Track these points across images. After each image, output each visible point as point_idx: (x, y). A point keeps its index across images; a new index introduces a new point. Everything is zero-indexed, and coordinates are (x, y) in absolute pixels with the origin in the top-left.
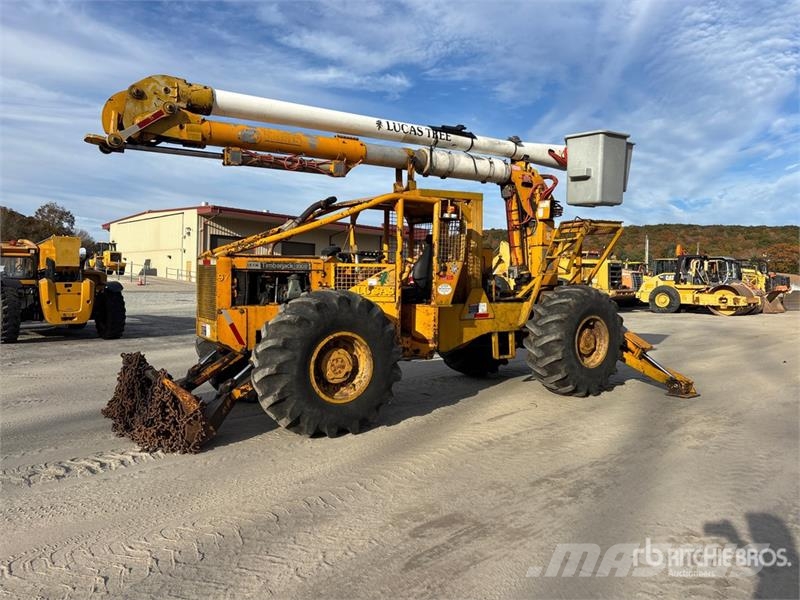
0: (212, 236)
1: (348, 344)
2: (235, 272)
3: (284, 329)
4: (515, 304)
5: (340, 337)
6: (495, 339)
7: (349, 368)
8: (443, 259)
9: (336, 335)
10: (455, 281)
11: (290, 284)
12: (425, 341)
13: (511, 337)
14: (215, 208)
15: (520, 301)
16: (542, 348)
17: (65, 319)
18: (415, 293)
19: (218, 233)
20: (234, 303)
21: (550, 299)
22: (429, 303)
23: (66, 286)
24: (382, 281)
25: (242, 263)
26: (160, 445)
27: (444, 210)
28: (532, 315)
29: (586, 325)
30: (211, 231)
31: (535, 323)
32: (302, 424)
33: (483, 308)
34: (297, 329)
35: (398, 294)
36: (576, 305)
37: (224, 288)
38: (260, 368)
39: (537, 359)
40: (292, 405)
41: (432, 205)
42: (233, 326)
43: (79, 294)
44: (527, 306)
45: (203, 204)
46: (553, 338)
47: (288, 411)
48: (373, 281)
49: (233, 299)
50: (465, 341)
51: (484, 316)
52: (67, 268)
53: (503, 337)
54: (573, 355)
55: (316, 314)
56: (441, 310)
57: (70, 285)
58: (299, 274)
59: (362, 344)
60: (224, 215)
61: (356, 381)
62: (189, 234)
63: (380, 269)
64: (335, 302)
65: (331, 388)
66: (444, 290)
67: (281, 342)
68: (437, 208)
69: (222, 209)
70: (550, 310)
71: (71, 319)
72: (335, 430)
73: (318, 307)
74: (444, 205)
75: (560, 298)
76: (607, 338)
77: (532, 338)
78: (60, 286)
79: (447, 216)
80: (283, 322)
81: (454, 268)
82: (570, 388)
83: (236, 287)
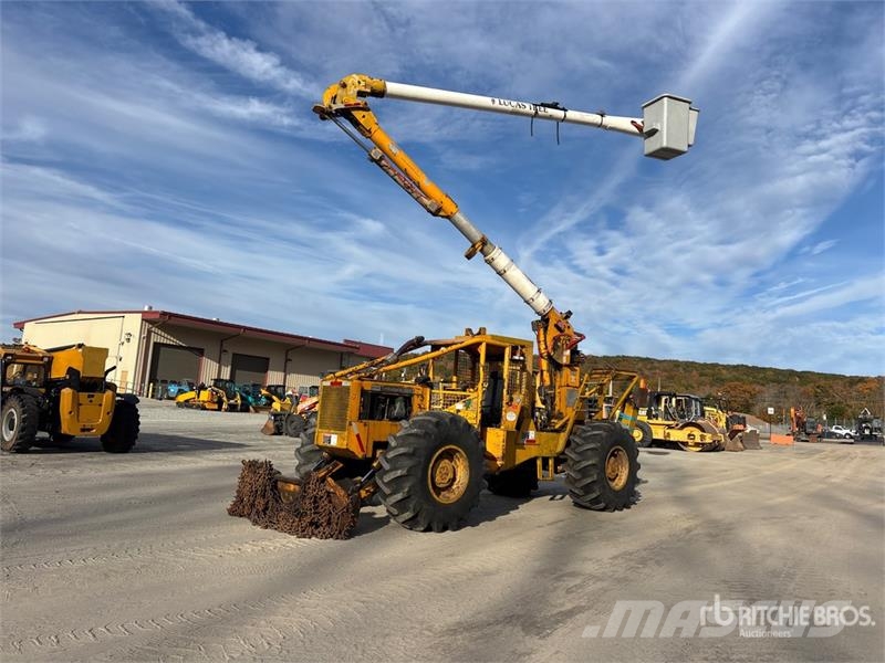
0: (155, 343)
1: (450, 455)
2: (363, 393)
3: (412, 440)
4: (555, 434)
5: (446, 450)
6: (539, 463)
7: (451, 476)
8: (510, 393)
9: (447, 447)
10: (518, 410)
11: (398, 405)
12: (494, 459)
13: (551, 462)
14: (164, 314)
15: (558, 431)
16: (579, 471)
17: (83, 430)
18: (491, 416)
19: (162, 340)
20: (361, 417)
21: (585, 431)
22: (499, 427)
23: (89, 396)
24: (467, 406)
25: (368, 386)
27: (513, 354)
28: (568, 444)
29: (613, 455)
30: (154, 338)
31: (573, 450)
32: (419, 518)
33: (532, 435)
34: (422, 441)
35: (479, 418)
36: (607, 436)
37: (354, 404)
38: (391, 470)
39: (576, 480)
40: (414, 502)
41: (504, 348)
42: (358, 436)
43: (101, 405)
44: (563, 437)
45: (146, 309)
46: (590, 462)
47: (411, 506)
48: (459, 406)
49: (360, 414)
50: (517, 462)
51: (533, 442)
52: (92, 378)
53: (545, 461)
54: (604, 480)
55: (435, 430)
56: (508, 432)
57: (93, 396)
58: (405, 397)
59: (462, 456)
60: (173, 321)
61: (454, 487)
62: (128, 340)
63: (465, 397)
64: (447, 420)
65: (438, 491)
66: (511, 417)
67: (411, 450)
68: (508, 352)
69: (171, 315)
70: (586, 440)
71: (89, 430)
72: (441, 526)
73: (437, 424)
74: (514, 350)
75: (593, 430)
76: (627, 465)
77: (571, 463)
78: (83, 396)
79: (516, 358)
80: (411, 435)
81: (519, 399)
82: (602, 505)
83: (363, 404)
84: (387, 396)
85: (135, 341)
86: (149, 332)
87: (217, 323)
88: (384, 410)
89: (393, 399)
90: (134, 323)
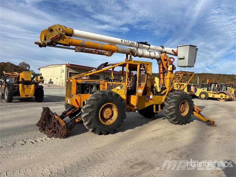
0: (70, 73)
1: (110, 107)
2: (78, 84)
3: (92, 102)
4: (161, 96)
5: (108, 104)
6: (154, 106)
7: (111, 114)
8: (140, 82)
9: (107, 104)
10: (143, 89)
11: (94, 88)
12: (134, 106)
13: (159, 106)
14: (71, 64)
15: (163, 95)
16: (169, 110)
17: (26, 96)
18: (131, 92)
19: (71, 72)
20: (77, 93)
21: (172, 95)
22: (135, 95)
23: (27, 86)
24: (121, 88)
25: (80, 81)
26: (53, 136)
27: (140, 67)
28: (166, 99)
29: (182, 103)
30: (69, 71)
31: (167, 102)
32: (96, 131)
33: (151, 97)
34: (96, 102)
35: (126, 92)
36: (180, 97)
37: (74, 89)
38: (84, 113)
39: (167, 113)
40: (93, 125)
41: (137, 65)
42: (76, 100)
43: (31, 89)
44: (164, 97)
45: (67, 63)
46: (172, 107)
47: (92, 126)
48: (119, 88)
49: (77, 92)
50: (145, 107)
51: (152, 99)
52: (27, 81)
53: (157, 106)
54: (178, 112)
55: (102, 97)
56: (139, 97)
58: (96, 85)
59: (115, 107)
60: (73, 66)
61: (113, 118)
62: (63, 72)
63: (121, 84)
64: (107, 94)
65: (105, 120)
66: (140, 91)
67: (91, 105)
68: (138, 66)
69: (73, 65)
70: (172, 98)
71: (28, 96)
72: (106, 133)
73: (102, 95)
74: (141, 65)
75: (175, 94)
76: (188, 107)
77: (166, 107)
78: (25, 86)
79: (141, 69)
80: (91, 99)
81: (143, 84)
82: (177, 122)
83: (78, 88)
84: (89, 85)
85: (64, 72)
86: (68, 70)
87: (86, 67)
88: (88, 90)
89: (92, 86)
90: (64, 67)
